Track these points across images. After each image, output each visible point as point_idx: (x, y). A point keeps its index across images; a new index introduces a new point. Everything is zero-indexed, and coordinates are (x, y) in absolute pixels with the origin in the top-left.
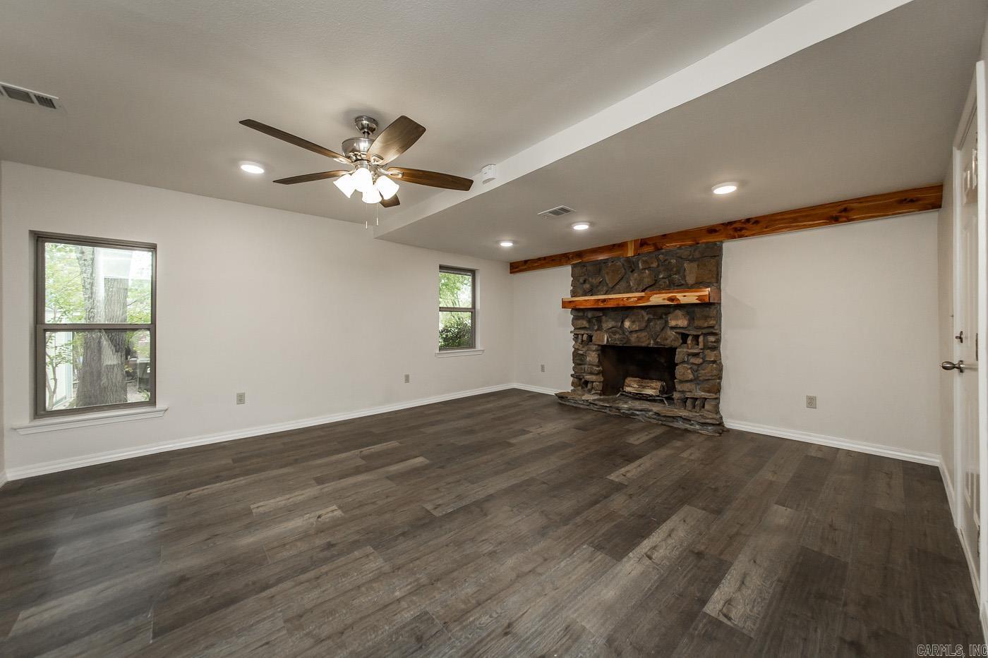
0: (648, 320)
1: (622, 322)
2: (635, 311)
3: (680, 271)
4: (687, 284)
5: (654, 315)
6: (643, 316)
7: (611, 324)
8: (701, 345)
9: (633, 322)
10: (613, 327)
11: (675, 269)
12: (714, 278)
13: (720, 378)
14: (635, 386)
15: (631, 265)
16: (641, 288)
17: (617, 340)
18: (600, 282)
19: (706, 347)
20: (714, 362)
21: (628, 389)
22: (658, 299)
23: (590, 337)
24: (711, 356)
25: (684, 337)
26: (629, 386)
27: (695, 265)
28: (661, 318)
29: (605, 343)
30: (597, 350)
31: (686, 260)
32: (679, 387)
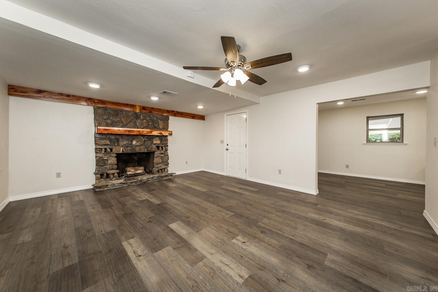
0: (144, 141)
1: (132, 142)
2: (139, 136)
3: (157, 123)
4: (160, 128)
5: (148, 139)
6: (142, 139)
7: (125, 142)
8: (164, 150)
9: (137, 142)
10: (126, 144)
11: (156, 122)
12: (166, 128)
13: (168, 160)
14: (133, 171)
15: (137, 116)
16: (142, 127)
17: (129, 150)
18: (118, 121)
19: (166, 150)
21: (129, 173)
22: (155, 133)
23: (111, 150)
24: (166, 153)
25: (158, 147)
26: (130, 171)
27: (162, 122)
28: (150, 140)
29: (121, 152)
30: (116, 157)
31: (160, 119)
32: (156, 166)
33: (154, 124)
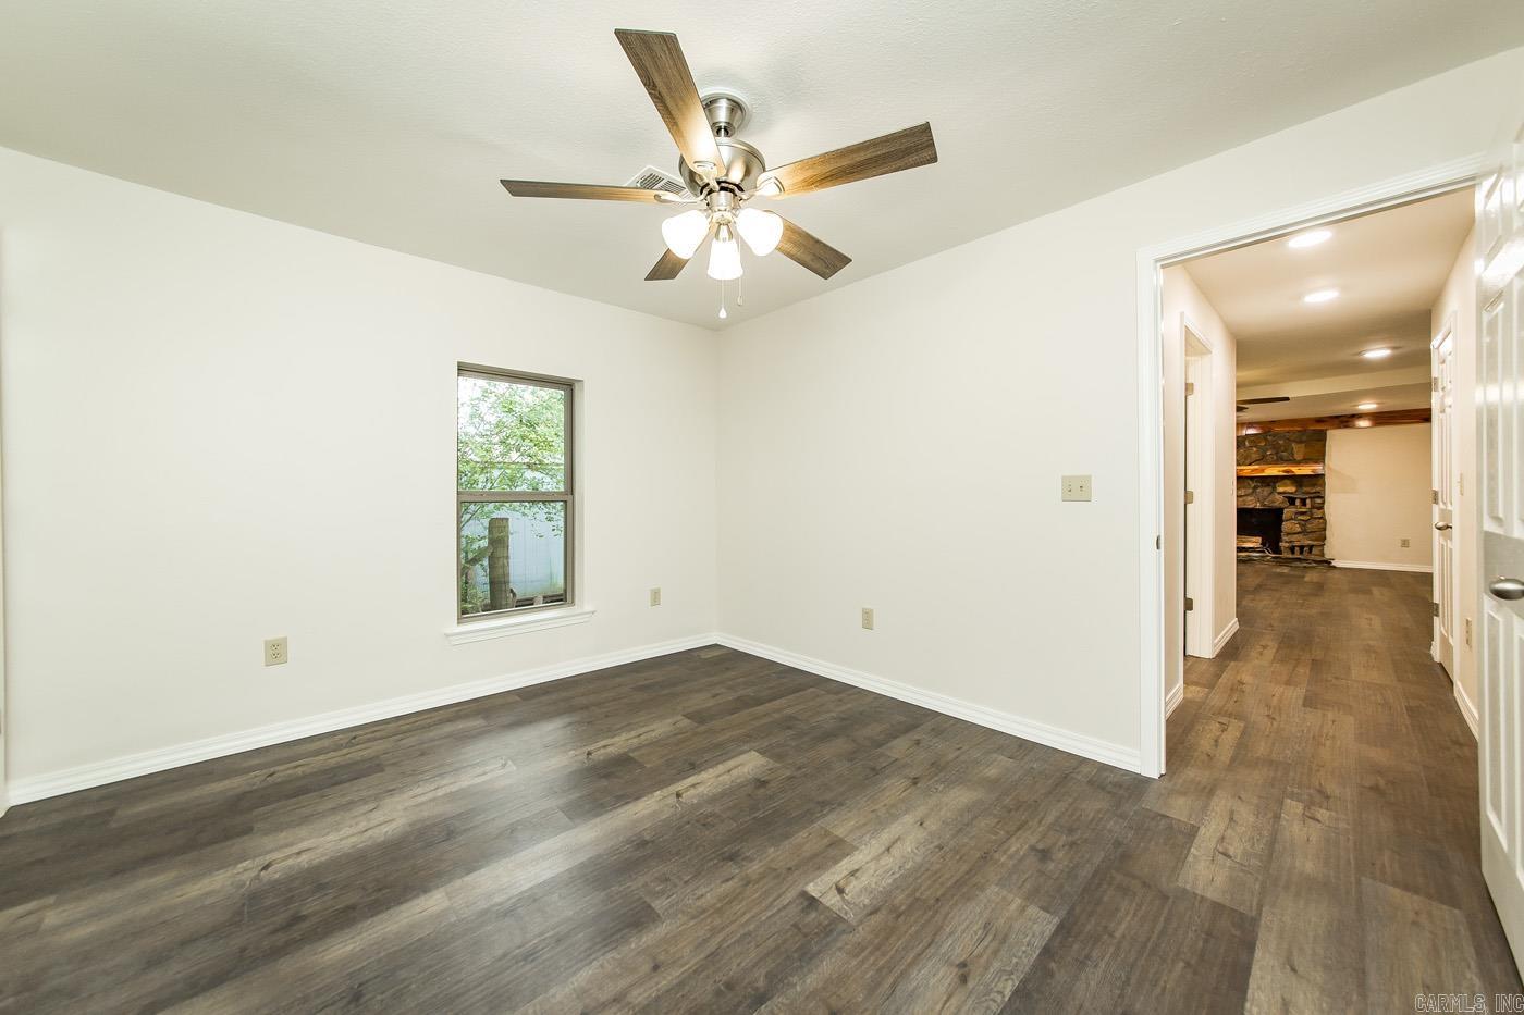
0: (1255, 487)
3: (1288, 449)
4: (1294, 460)
5: (1263, 483)
8: (1309, 506)
11: (1283, 448)
12: (1320, 457)
13: (1325, 530)
16: (1248, 462)
19: (1313, 507)
20: (1320, 518)
22: (1273, 471)
24: (1318, 513)
25: (1292, 501)
27: (1302, 445)
28: (1269, 485)
31: (1294, 441)
32: (1285, 538)
33: (1277, 453)
